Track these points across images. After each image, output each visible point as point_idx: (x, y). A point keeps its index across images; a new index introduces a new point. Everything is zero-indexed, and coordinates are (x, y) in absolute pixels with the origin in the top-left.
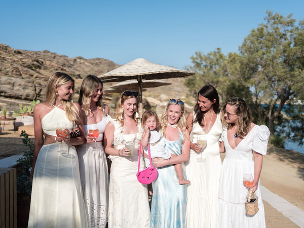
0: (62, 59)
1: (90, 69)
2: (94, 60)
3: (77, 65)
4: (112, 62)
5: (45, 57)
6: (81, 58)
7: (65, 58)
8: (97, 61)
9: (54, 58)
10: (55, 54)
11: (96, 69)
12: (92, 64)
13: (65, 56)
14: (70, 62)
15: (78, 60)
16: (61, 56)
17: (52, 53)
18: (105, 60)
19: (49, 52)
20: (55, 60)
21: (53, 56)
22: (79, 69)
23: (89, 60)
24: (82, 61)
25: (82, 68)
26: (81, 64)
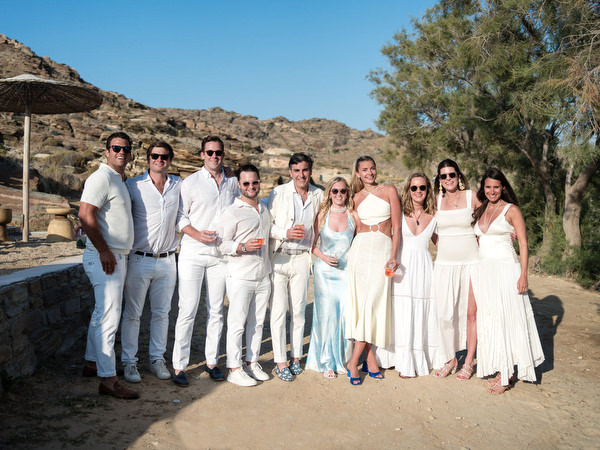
0: (246, 122)
1: (300, 140)
2: (308, 122)
3: (275, 135)
4: (344, 126)
5: (214, 120)
6: (281, 120)
7: (252, 120)
8: (313, 125)
9: (231, 121)
10: (233, 113)
11: (312, 140)
12: (305, 130)
13: (251, 117)
14: (261, 127)
15: (277, 124)
16: (245, 118)
17: (228, 113)
18: (330, 122)
19: (222, 110)
20: (233, 126)
21: (229, 117)
22: (278, 140)
23: (299, 123)
24: (285, 126)
25: (285, 140)
26: (282, 131)
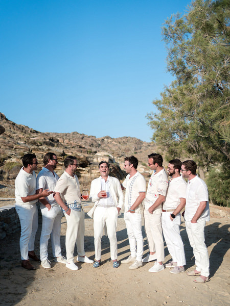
0: (90, 139)
1: (117, 148)
2: (121, 138)
3: (104, 145)
4: (139, 140)
5: (74, 138)
6: (108, 138)
7: (93, 138)
8: (124, 140)
9: (82, 138)
10: (83, 134)
11: (123, 147)
12: (120, 143)
13: (92, 136)
14: (98, 142)
15: (106, 140)
16: (89, 137)
17: (81, 134)
18: (133, 138)
19: (78, 133)
20: (83, 141)
21: (81, 137)
22: (106, 148)
23: (116, 139)
24: (110, 141)
25: (110, 148)
26: (108, 143)
